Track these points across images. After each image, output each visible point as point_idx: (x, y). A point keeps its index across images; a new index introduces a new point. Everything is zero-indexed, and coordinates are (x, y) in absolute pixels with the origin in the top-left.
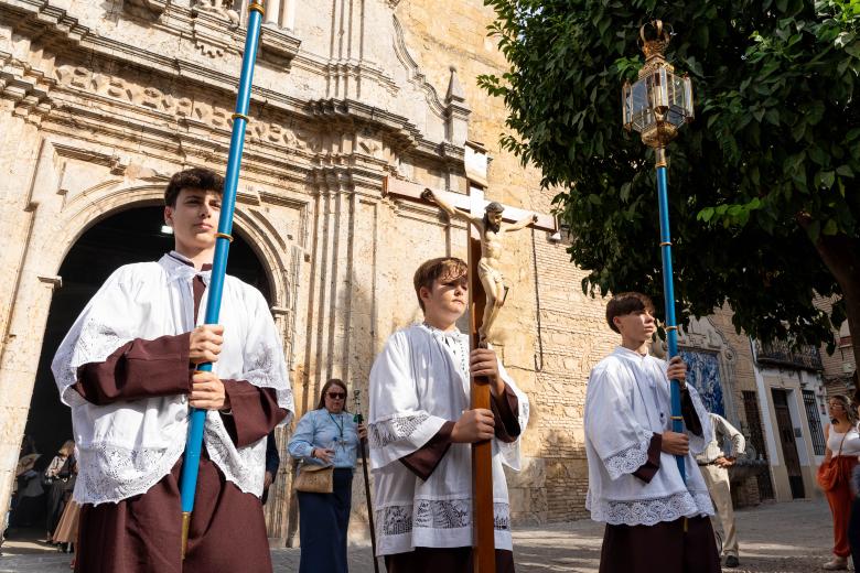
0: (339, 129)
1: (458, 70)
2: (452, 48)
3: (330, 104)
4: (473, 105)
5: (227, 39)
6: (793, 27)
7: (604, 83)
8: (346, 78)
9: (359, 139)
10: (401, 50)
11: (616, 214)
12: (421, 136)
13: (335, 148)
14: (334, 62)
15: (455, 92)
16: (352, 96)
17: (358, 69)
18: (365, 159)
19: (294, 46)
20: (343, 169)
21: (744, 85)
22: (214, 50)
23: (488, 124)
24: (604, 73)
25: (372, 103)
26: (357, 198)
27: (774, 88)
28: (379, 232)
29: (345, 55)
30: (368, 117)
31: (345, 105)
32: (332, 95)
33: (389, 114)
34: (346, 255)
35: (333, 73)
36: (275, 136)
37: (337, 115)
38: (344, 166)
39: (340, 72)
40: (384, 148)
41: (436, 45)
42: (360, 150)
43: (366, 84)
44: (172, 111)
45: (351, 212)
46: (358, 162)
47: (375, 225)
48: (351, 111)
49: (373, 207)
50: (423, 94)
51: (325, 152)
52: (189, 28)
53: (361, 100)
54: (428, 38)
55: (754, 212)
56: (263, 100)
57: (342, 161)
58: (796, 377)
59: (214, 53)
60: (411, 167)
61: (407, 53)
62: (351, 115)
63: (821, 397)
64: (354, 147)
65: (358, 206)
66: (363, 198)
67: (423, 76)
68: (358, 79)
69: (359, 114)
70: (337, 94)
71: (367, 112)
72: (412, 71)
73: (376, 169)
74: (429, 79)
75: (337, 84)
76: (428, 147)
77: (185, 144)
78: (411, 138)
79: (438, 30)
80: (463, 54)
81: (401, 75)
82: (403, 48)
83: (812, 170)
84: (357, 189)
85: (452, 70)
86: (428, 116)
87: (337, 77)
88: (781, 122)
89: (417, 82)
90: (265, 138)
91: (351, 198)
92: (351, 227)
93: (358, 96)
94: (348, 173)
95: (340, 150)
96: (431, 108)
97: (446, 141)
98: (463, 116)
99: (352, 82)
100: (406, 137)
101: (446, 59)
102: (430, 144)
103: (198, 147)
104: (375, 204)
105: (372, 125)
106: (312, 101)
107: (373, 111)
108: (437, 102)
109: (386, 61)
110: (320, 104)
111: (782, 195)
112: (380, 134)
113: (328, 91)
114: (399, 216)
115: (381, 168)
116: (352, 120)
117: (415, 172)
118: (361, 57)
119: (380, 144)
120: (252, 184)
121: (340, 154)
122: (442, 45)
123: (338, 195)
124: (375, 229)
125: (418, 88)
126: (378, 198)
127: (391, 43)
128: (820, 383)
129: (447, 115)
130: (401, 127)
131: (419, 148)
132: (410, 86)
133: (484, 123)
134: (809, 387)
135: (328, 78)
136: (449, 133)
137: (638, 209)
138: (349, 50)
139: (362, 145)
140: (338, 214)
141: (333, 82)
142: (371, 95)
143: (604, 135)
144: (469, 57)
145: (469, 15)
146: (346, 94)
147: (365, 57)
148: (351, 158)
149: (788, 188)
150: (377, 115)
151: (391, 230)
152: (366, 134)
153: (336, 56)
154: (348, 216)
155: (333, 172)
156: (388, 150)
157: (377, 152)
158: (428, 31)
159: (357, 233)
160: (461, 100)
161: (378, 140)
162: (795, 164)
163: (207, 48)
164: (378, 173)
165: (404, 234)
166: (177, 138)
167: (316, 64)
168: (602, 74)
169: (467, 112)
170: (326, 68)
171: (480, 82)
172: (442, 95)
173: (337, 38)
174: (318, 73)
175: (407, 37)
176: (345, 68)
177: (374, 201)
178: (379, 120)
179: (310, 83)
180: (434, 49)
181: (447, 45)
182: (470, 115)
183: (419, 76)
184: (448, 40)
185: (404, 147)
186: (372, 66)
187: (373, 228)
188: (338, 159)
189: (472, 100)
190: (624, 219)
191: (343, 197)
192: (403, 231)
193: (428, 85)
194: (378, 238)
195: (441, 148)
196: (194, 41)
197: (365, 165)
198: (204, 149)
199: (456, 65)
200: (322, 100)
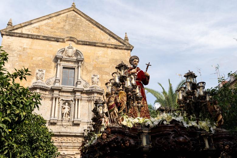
5: (68, 124)
14: (89, 121)
19: (80, 122)
22: (66, 126)
35: (88, 123)
36: (78, 140)
44: (60, 141)
52: (61, 124)
56: (75, 135)
59: (66, 127)
77: (62, 147)
90: (76, 142)
103: (64, 147)
120: (74, 151)
153: (89, 119)
163: (65, 126)
166: (61, 146)
167: (85, 122)
173: (89, 114)
174: (85, 124)
196: (62, 126)
198: (65, 147)
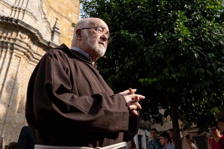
0: (13, 28)
1: (59, 20)
2: (58, 12)
3: (11, 19)
4: (62, 32)
6: (168, 33)
7: (116, 36)
8: (19, 12)
9: (20, 33)
10: (41, 8)
11: (112, 76)
12: (42, 38)
13: (9, 34)
14: (16, 6)
15: (56, 26)
16: (20, 18)
17: (24, 10)
18: (20, 41)
20: (10, 43)
21: (154, 46)
23: (66, 39)
24: (116, 33)
25: (27, 22)
26: (14, 54)
27: (162, 48)
28: (20, 68)
29: (20, 4)
30: (25, 27)
31: (17, 21)
32: (12, 16)
33: (33, 28)
34: (4, 74)
35: (14, 9)
37: (13, 23)
38: (11, 41)
39: (17, 10)
40: (28, 38)
41: (53, 10)
42: (19, 37)
43: (26, 16)
45: (11, 58)
46: (17, 41)
47: (19, 65)
48: (19, 23)
49: (19, 59)
50: (45, 24)
51: (5, 35)
53: (23, 21)
54: (51, 8)
55: (154, 82)
57: (11, 40)
58: (144, 131)
60: (37, 47)
61: (43, 10)
62: (18, 25)
63: (150, 138)
64: (17, 36)
65: (13, 57)
66: (16, 54)
67: (47, 19)
68: (24, 14)
69: (22, 25)
70: (14, 16)
71: (25, 25)
72: (43, 16)
73: (24, 45)
74: (49, 20)
75: (15, 13)
76: (44, 42)
78: (39, 37)
79: (55, 6)
80: (61, 15)
81: (39, 17)
82: (42, 7)
83: (170, 73)
84: (15, 51)
85: (57, 19)
86: (46, 32)
87: (16, 11)
88: (164, 58)
89: (44, 20)
91: (12, 53)
92: (9, 64)
93: (23, 19)
94: (12, 44)
95: (11, 35)
96: (48, 29)
97: (51, 41)
98: (58, 34)
99: (21, 14)
100: (37, 37)
101: (55, 15)
102: (45, 41)
104: (20, 57)
105: (26, 30)
106: (4, 17)
107: (27, 25)
108: (50, 28)
109: (35, 10)
110: (7, 18)
111: (161, 78)
112: (28, 33)
113: (11, 15)
114: (29, 63)
115: (26, 45)
116: (18, 27)
117: (38, 49)
118: (26, 7)
119: (27, 37)
121: (11, 37)
122: (55, 11)
123: (6, 52)
124: (18, 67)
125: (44, 22)
126: (22, 56)
127: (38, 5)
128: (150, 134)
129: (53, 32)
130: (36, 33)
131: (41, 41)
132: (42, 21)
133: (64, 38)
134: (147, 135)
135: (12, 10)
136: (52, 39)
137: (119, 75)
138: (22, 3)
139: (20, 36)
140: (5, 58)
141: (14, 12)
142: (27, 20)
143: (113, 51)
144: (63, 17)
145: (65, 4)
146: (18, 17)
147: (28, 7)
148: (15, 40)
149: (163, 77)
150: (28, 27)
151: (24, 68)
152: (23, 32)
153: (17, 4)
154: (9, 60)
155: (7, 43)
156: (29, 39)
157: (25, 39)
158: (51, 5)
159: (11, 67)
160: (58, 29)
161: (27, 35)
162: (166, 70)
164: (24, 47)
165: (29, 70)
167: (9, 5)
168: (115, 33)
169: (59, 33)
170: (12, 7)
171: (72, 25)
172: (52, 26)
174: (9, 8)
175: (44, 5)
176: (20, 9)
177: (20, 56)
178: (29, 29)
179: (5, 10)
180: (52, 11)
181: (57, 11)
182: (60, 35)
183: (45, 18)
184: (57, 10)
185: (36, 40)
186: (29, 11)
187: (18, 66)
188: (9, 39)
189: (62, 30)
190: (115, 78)
191: (8, 52)
192: (29, 69)
193: (48, 22)
194: (19, 70)
195: (49, 43)
197: (20, 43)
199: (58, 18)
200: (8, 17)
